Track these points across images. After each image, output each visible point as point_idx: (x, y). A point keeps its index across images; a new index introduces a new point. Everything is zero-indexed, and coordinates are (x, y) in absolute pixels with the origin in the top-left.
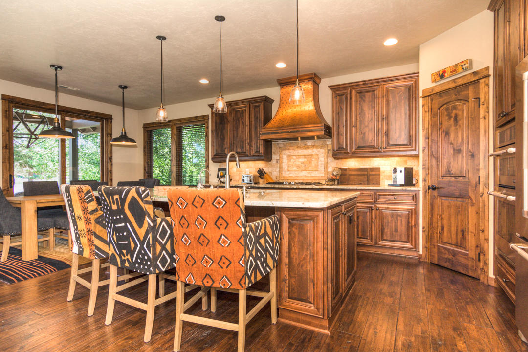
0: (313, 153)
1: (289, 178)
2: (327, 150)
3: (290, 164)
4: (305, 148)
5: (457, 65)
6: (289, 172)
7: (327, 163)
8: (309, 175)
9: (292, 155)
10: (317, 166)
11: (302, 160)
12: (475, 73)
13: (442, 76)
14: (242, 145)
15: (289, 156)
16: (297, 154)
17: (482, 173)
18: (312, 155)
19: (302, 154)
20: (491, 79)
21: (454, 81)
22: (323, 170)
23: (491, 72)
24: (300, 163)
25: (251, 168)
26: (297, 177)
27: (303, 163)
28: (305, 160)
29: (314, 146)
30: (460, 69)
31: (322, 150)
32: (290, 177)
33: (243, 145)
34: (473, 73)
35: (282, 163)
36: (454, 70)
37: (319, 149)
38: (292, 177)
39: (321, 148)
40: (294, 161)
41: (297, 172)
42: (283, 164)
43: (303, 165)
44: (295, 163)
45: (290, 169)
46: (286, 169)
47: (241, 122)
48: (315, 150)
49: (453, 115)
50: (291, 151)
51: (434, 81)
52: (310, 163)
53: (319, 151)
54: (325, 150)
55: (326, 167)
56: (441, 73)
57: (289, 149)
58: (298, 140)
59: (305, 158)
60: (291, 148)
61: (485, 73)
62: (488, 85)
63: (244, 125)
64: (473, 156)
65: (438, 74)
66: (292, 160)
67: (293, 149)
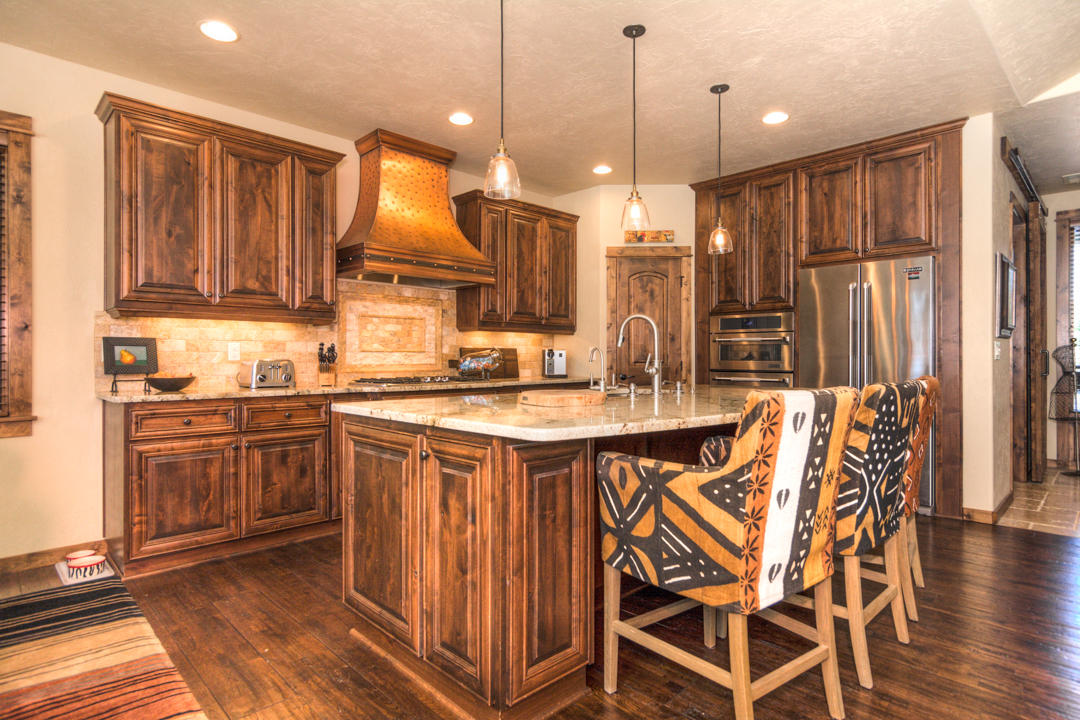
0: (416, 315)
1: (364, 369)
2: (441, 312)
3: (365, 334)
4: (400, 302)
5: (660, 232)
6: (364, 354)
7: (442, 337)
8: (407, 362)
9: (370, 313)
10: (421, 342)
11: (391, 327)
12: (676, 248)
13: (641, 239)
14: (264, 273)
15: (363, 316)
16: (381, 314)
17: (684, 358)
18: (413, 319)
19: (392, 314)
20: (693, 259)
21: (652, 249)
22: (434, 350)
23: (693, 252)
24: (387, 335)
25: (248, 340)
26: (382, 365)
27: (394, 334)
28: (399, 327)
29: (418, 299)
30: (663, 238)
31: (431, 310)
32: (365, 366)
33: (269, 271)
34: (675, 247)
35: (346, 330)
36: (656, 237)
37: (426, 308)
38: (370, 365)
39: (429, 305)
40: (374, 327)
41: (381, 355)
42: (348, 334)
43: (395, 339)
44: (376, 333)
45: (365, 347)
46: (356, 347)
47: (260, 198)
48: (419, 308)
49: (648, 289)
50: (368, 304)
51: (628, 241)
52: (409, 334)
53: (426, 311)
54: (438, 310)
55: (439, 344)
56: (639, 235)
57: (363, 299)
58: (391, 281)
59: (397, 323)
60: (369, 297)
61: (687, 252)
62: (690, 265)
63: (270, 211)
64: (673, 339)
65: (635, 234)
66: (370, 327)
67: (373, 301)
